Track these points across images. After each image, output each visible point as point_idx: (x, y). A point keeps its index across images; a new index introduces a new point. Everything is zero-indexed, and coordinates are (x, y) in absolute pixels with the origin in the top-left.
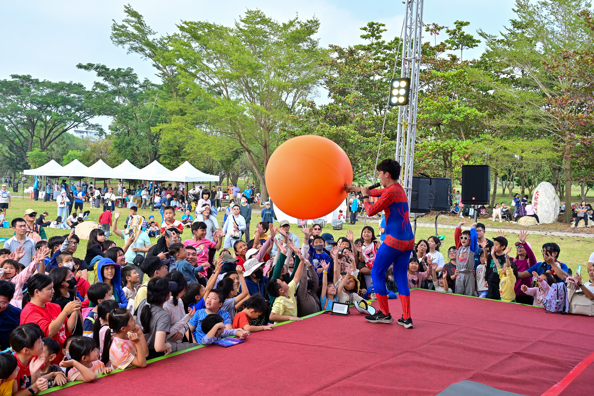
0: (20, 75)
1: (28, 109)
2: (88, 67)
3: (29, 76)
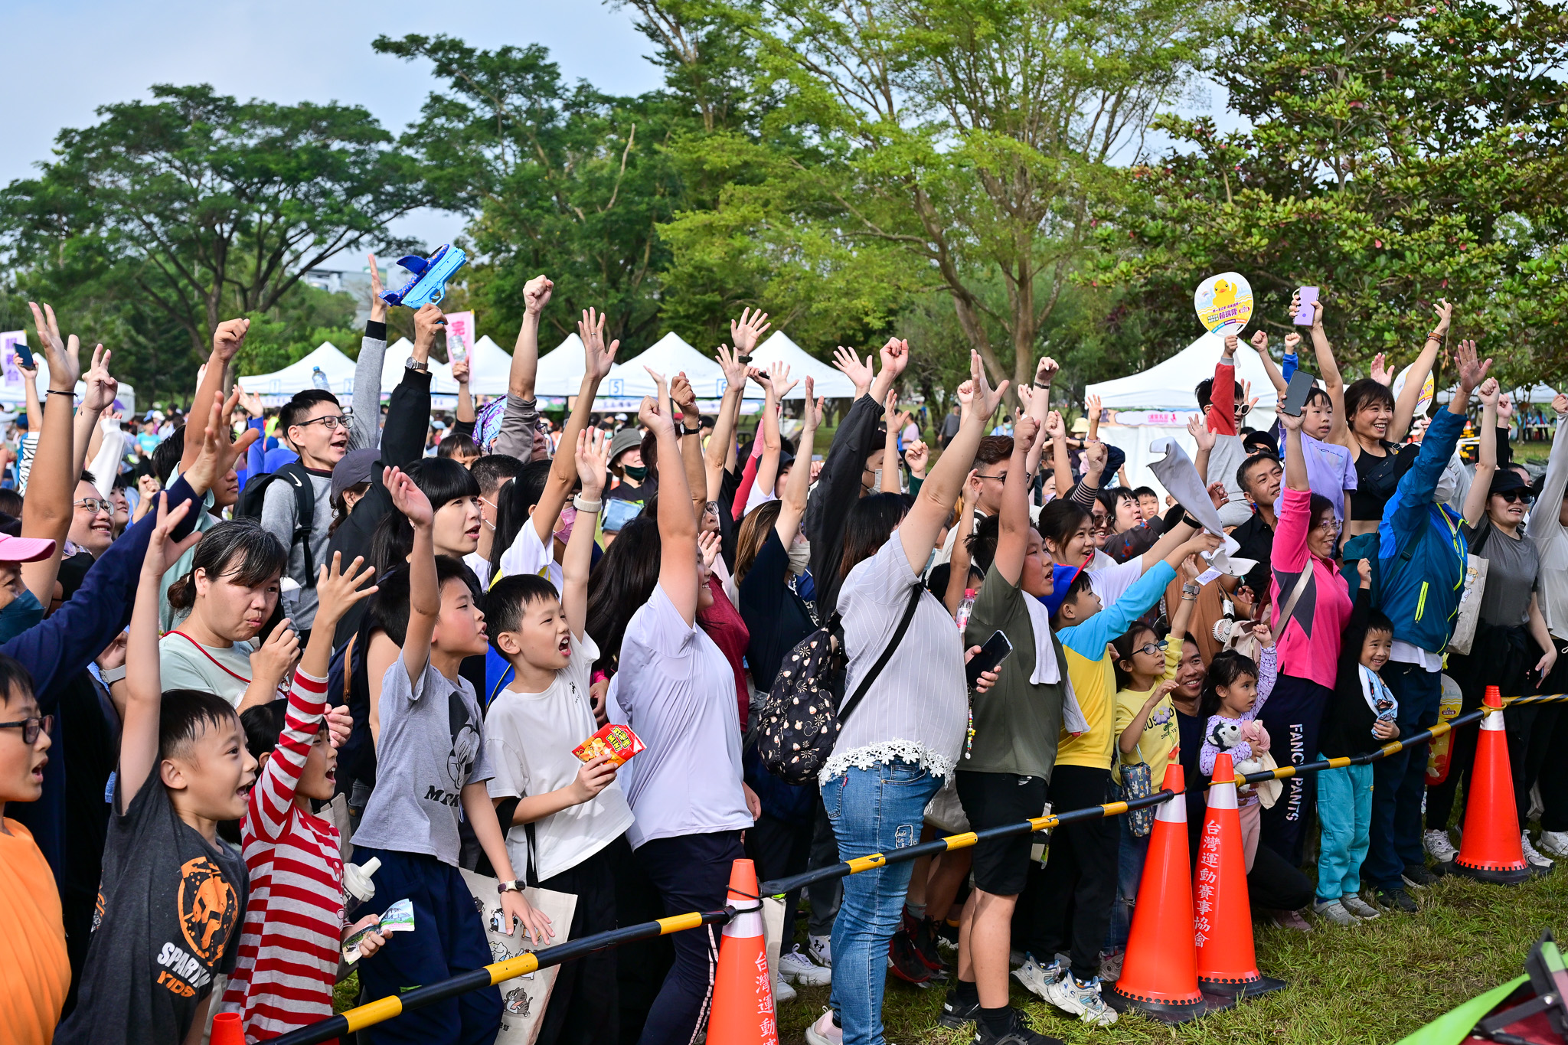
0: (179, 84)
1: (206, 192)
2: (408, 47)
3: (207, 88)
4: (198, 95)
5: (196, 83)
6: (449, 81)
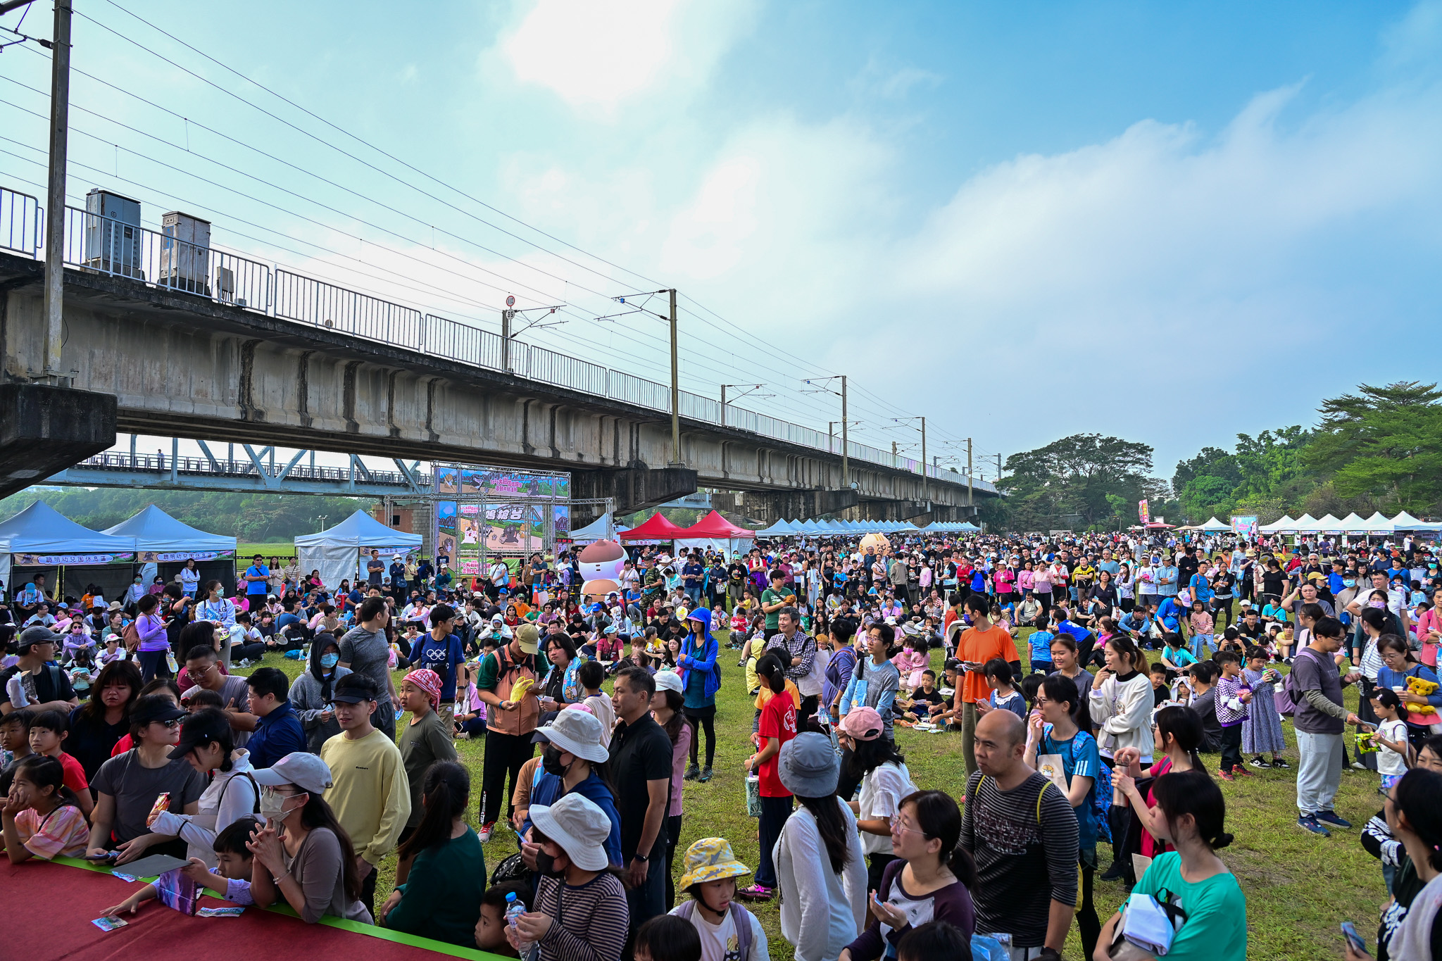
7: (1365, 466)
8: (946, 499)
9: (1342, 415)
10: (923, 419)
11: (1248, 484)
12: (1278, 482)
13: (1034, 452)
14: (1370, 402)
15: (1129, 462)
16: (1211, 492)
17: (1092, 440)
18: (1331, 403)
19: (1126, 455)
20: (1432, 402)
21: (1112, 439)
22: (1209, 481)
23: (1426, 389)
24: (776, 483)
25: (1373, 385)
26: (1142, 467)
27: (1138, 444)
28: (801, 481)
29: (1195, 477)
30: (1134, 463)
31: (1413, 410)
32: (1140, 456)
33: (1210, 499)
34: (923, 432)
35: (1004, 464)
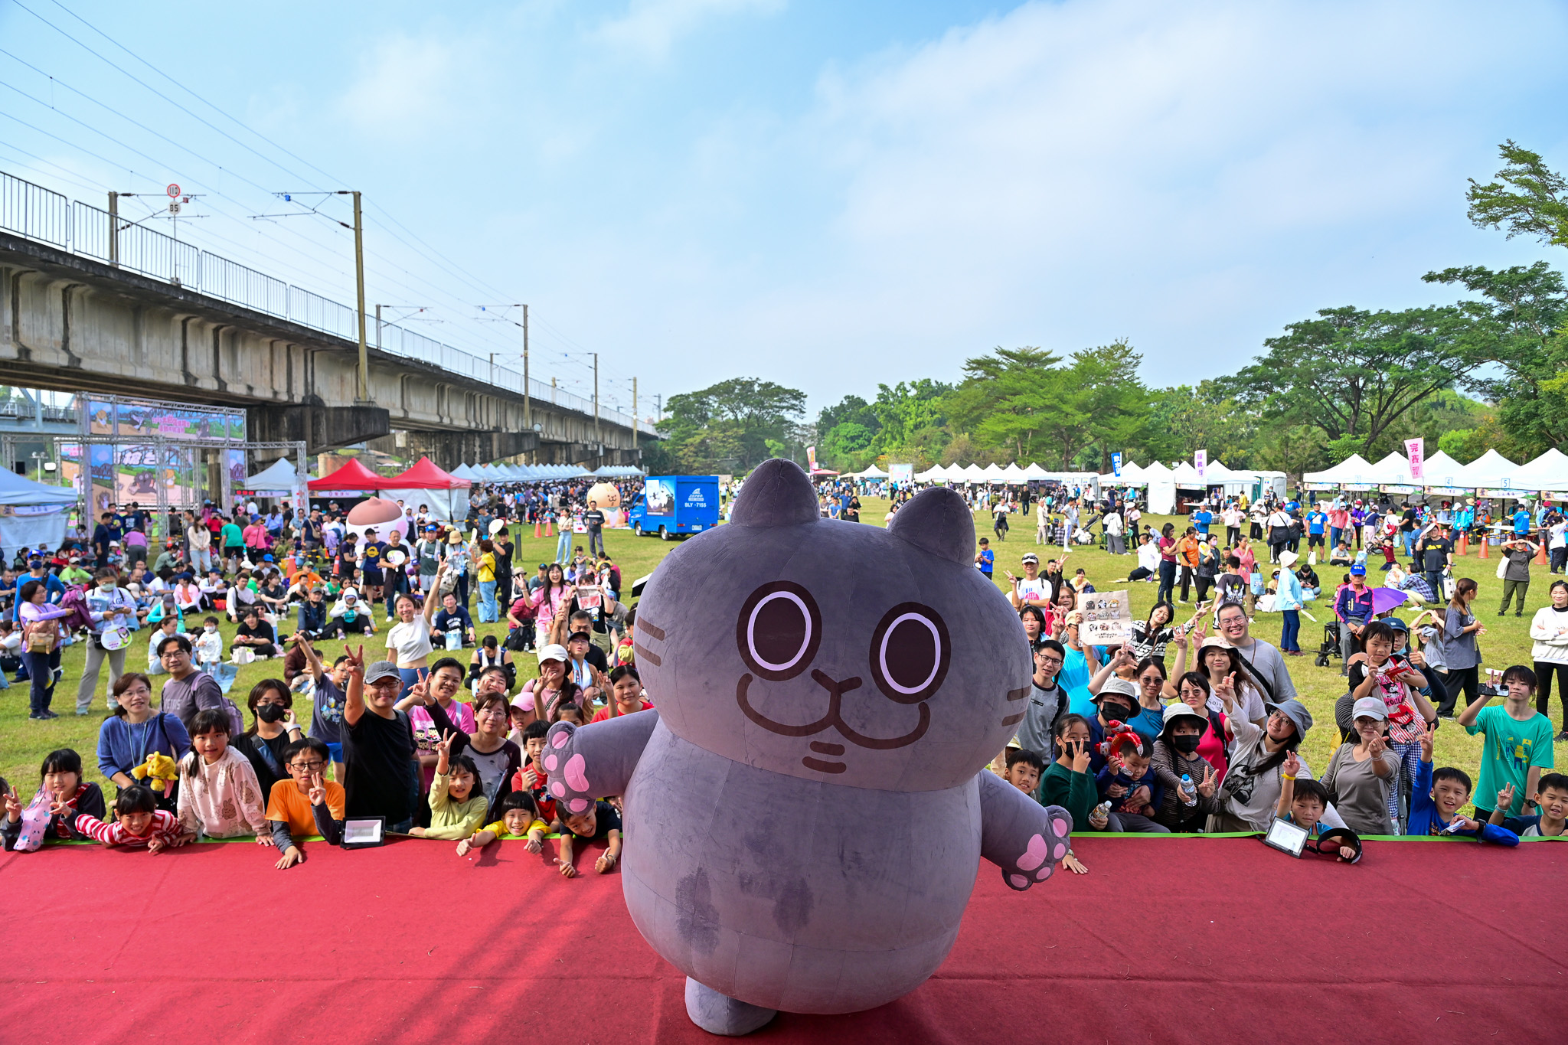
0: (1336, 307)
1: (1348, 364)
2: (1449, 276)
3: (1352, 308)
4: (1347, 313)
5: (1345, 305)
6: (1480, 292)
7: (999, 422)
8: (612, 442)
9: (980, 373)
10: (596, 355)
11: (886, 432)
12: (912, 431)
13: (695, 394)
14: (1002, 363)
15: (783, 408)
16: (853, 439)
17: (752, 384)
18: (973, 362)
19: (781, 400)
20: (1048, 366)
21: (771, 384)
22: (851, 428)
23: (1046, 354)
24: (456, 423)
25: (1006, 348)
26: (796, 413)
27: (794, 391)
28: (479, 421)
29: (836, 424)
30: (788, 408)
31: (1036, 373)
32: (794, 402)
33: (851, 445)
34: (596, 369)
35: (664, 405)
